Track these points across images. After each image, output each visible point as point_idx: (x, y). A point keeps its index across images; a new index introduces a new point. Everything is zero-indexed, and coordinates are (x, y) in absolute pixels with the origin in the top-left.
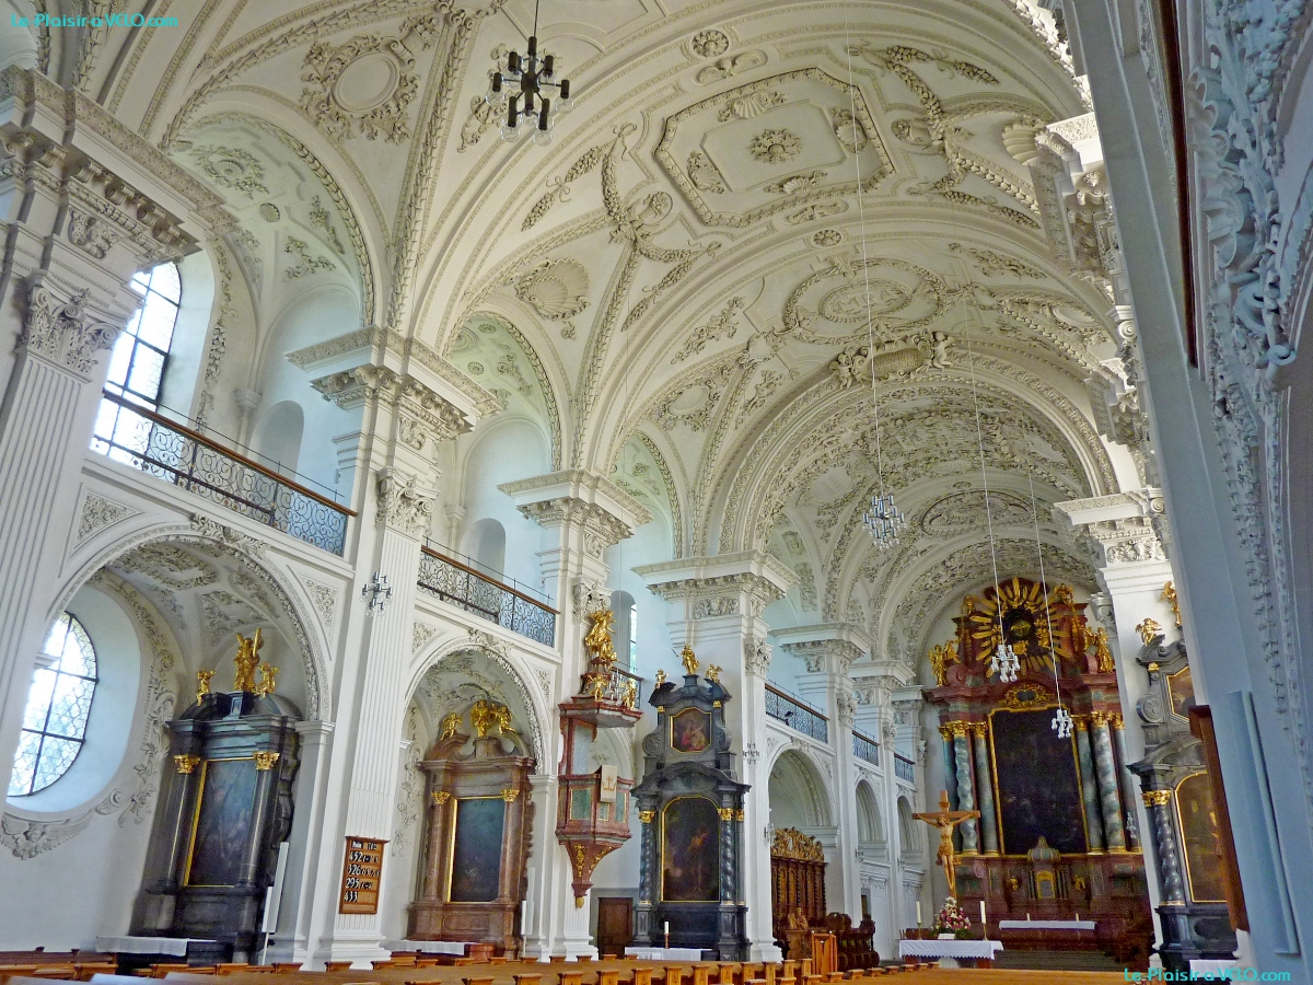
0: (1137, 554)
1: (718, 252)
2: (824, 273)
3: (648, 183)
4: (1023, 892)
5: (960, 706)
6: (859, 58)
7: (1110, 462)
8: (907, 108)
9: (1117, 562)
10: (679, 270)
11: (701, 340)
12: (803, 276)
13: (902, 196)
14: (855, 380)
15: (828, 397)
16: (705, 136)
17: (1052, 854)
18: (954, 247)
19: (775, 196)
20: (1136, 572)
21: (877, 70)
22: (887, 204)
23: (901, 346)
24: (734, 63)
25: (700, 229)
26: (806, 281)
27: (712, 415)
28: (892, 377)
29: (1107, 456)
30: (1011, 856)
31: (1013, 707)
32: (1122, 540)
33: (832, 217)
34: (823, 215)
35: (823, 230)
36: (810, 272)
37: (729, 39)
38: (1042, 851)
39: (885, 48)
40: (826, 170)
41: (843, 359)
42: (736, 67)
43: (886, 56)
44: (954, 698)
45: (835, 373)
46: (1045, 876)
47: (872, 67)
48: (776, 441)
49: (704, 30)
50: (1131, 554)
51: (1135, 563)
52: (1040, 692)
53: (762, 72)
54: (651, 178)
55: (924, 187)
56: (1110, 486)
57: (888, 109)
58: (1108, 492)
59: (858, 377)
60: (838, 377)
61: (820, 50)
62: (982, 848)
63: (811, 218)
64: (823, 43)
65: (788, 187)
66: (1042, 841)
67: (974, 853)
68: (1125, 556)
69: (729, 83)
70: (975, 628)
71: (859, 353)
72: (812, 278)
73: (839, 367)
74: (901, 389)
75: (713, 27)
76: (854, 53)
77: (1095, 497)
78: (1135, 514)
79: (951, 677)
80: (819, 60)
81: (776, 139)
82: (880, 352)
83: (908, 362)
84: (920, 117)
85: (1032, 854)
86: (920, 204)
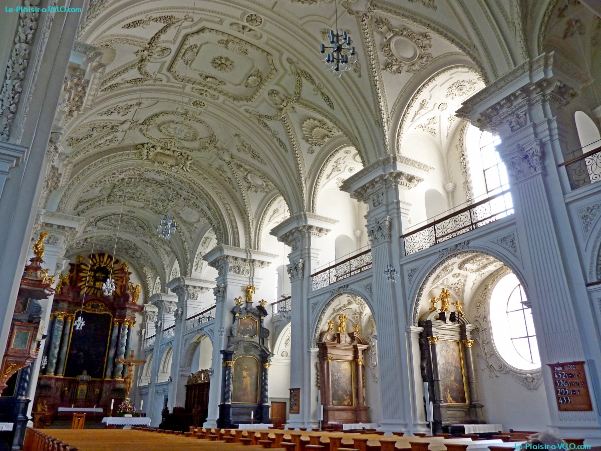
0: (239, 272)
1: (158, 83)
2: (179, 114)
3: (171, 43)
4: (70, 394)
5: (65, 305)
6: (289, 64)
7: (238, 235)
8: (285, 90)
9: (232, 272)
10: (141, 80)
11: (114, 111)
12: (170, 109)
13: (242, 110)
14: (147, 158)
15: (132, 159)
16: (207, 43)
17: (89, 378)
18: (237, 135)
19: (199, 79)
20: (236, 278)
21: (290, 72)
22: (232, 108)
23: (171, 153)
24: (249, 31)
25: (164, 71)
26: (170, 112)
27: (82, 143)
28: (165, 165)
29: (238, 232)
30: (67, 378)
31: (88, 310)
32: (236, 265)
33: (209, 99)
34: (206, 95)
35: (201, 101)
36: (175, 110)
37: (261, 25)
38: (85, 377)
39: (302, 69)
40: (227, 83)
41: (146, 146)
42: (248, 32)
43: (299, 72)
44: (64, 301)
45: (139, 150)
46: (83, 388)
47: (289, 70)
48: (100, 168)
49: (258, 15)
50: (238, 271)
51: (238, 275)
52: (102, 306)
53: (253, 41)
54: (174, 41)
55: (254, 113)
56: (236, 243)
57: (277, 84)
58: (235, 245)
59: (150, 157)
60: (140, 152)
61: (279, 51)
62: (56, 373)
63: (201, 94)
64: (283, 50)
65: (209, 79)
66: (85, 372)
67: (52, 375)
68: (235, 271)
69: (239, 35)
70: (81, 271)
71: (153, 147)
72: (173, 113)
73: (143, 148)
74: (162, 170)
75: (262, 17)
76: (289, 62)
77: (230, 246)
78: (245, 257)
79: (65, 290)
80: (276, 54)
81: (228, 63)
82: (162, 151)
83: (172, 162)
84: (286, 95)
85: (80, 377)
86: (245, 116)
